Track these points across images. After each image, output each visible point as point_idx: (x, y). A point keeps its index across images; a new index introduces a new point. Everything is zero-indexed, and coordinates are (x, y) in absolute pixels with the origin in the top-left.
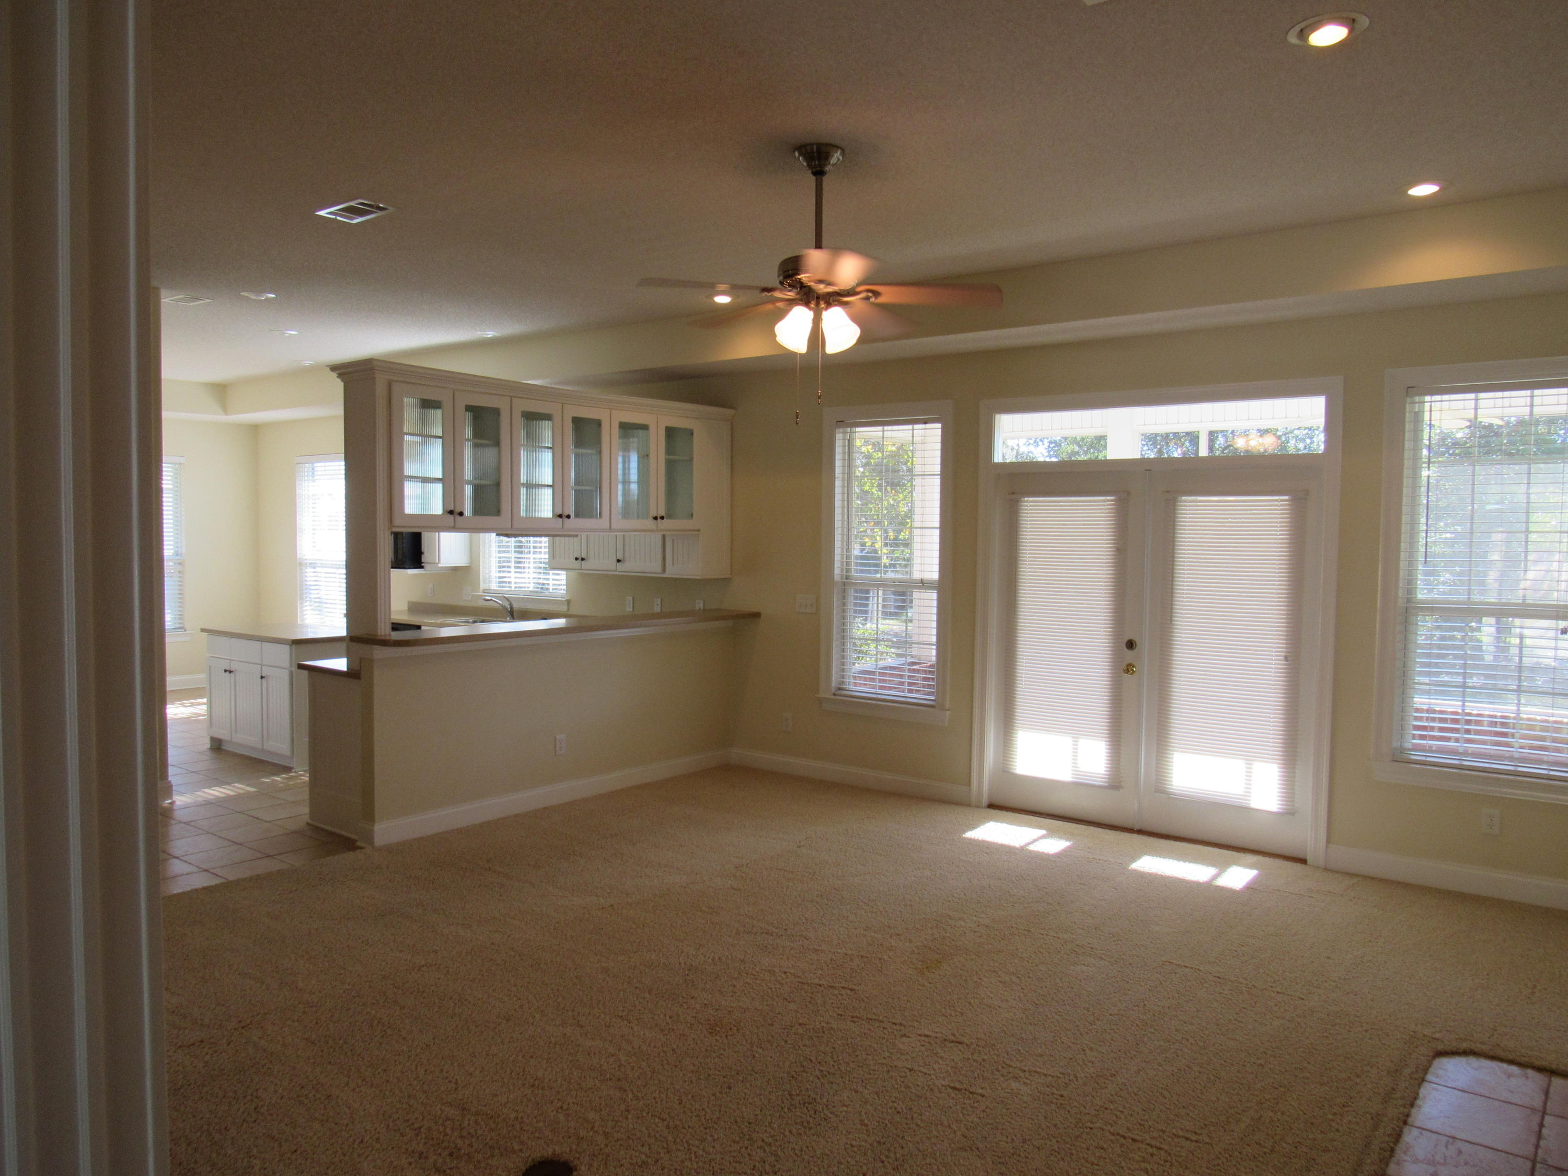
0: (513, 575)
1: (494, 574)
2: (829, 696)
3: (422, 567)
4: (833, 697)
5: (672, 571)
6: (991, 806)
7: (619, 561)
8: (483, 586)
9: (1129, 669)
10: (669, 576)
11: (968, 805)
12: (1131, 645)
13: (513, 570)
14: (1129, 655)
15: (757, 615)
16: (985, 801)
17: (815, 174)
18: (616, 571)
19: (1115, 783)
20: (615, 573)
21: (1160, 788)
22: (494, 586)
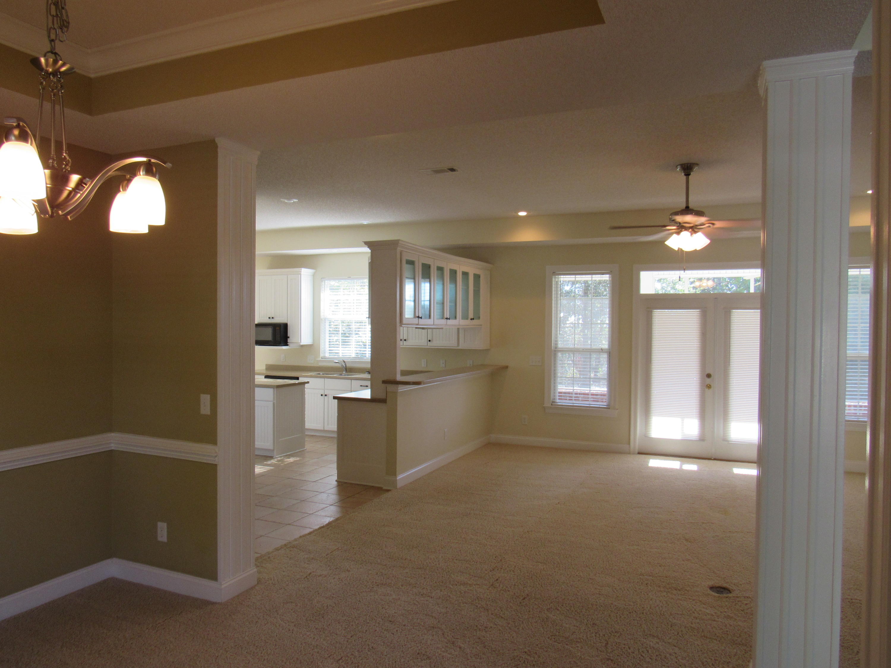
0: (340, 349)
1: (327, 349)
2: (550, 405)
3: (288, 345)
4: (551, 406)
5: (463, 346)
6: (639, 453)
7: (429, 341)
8: (322, 355)
9: (709, 387)
10: (461, 348)
11: (629, 453)
12: (709, 376)
13: (340, 346)
14: (708, 381)
15: (507, 367)
16: (637, 451)
17: (685, 175)
18: (427, 346)
19: (702, 438)
20: (426, 347)
21: (725, 439)
22: (327, 355)
